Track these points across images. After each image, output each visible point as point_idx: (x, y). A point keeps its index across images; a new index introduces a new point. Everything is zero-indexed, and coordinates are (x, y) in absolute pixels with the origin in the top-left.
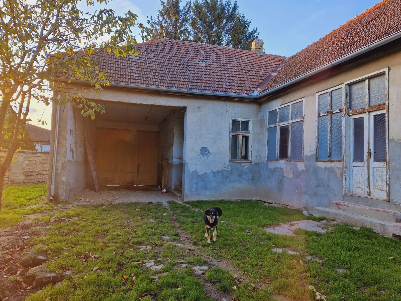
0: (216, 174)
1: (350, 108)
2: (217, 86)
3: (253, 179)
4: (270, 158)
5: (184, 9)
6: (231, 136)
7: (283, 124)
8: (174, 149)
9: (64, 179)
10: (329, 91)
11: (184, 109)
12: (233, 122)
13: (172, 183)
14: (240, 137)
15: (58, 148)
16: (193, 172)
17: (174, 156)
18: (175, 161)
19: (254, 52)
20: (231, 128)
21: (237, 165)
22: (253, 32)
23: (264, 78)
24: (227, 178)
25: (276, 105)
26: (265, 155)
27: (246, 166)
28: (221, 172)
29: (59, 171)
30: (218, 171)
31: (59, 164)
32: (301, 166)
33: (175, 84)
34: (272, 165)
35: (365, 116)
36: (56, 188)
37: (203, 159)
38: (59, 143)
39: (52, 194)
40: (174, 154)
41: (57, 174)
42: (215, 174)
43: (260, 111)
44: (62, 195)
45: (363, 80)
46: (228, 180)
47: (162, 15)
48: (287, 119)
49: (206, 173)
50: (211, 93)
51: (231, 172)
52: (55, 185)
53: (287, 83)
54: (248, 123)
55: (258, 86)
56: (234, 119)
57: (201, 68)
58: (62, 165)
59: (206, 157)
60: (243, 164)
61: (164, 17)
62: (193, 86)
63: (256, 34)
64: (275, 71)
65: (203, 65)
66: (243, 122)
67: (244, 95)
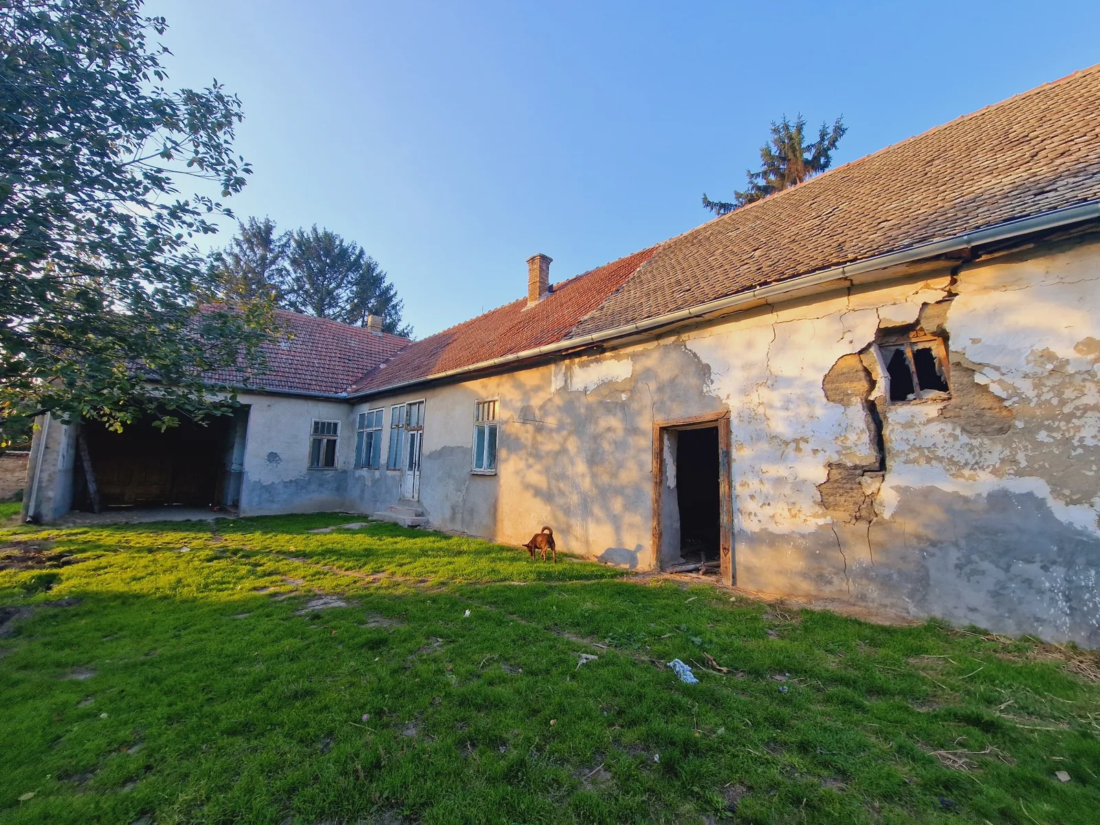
0: (288, 484)
1: (409, 425)
2: (297, 381)
3: (338, 489)
4: (358, 466)
5: (280, 239)
6: (312, 439)
7: (369, 430)
8: (235, 451)
9: (51, 494)
10: (398, 406)
11: (249, 406)
12: (316, 423)
13: (229, 497)
14: (325, 441)
15: (44, 455)
16: (255, 482)
17: (234, 461)
18: (235, 467)
19: (369, 331)
20: (312, 430)
21: (319, 474)
22: (389, 289)
23: (366, 372)
24: (302, 488)
25: (365, 409)
26: (353, 461)
27: (330, 474)
28: (295, 481)
29: (44, 485)
30: (291, 481)
31: (45, 476)
32: (377, 474)
33: (236, 376)
34: (359, 473)
35: (415, 432)
36: (38, 506)
37: (269, 467)
38: (47, 447)
39: (31, 513)
40: (234, 457)
41: (40, 488)
42: (286, 484)
43: (352, 412)
44: (47, 516)
45: (415, 404)
46: (304, 491)
47: (238, 244)
48: (372, 426)
49: (273, 483)
50: (286, 390)
51: (309, 482)
52: (36, 501)
53: (382, 389)
54: (336, 425)
55: (355, 383)
56: (317, 420)
57: (282, 352)
58: (50, 475)
59: (275, 465)
60: (326, 472)
61: (241, 247)
62: (263, 379)
63: (392, 293)
64: (386, 361)
65: (285, 348)
66: (329, 424)
67: (332, 395)
